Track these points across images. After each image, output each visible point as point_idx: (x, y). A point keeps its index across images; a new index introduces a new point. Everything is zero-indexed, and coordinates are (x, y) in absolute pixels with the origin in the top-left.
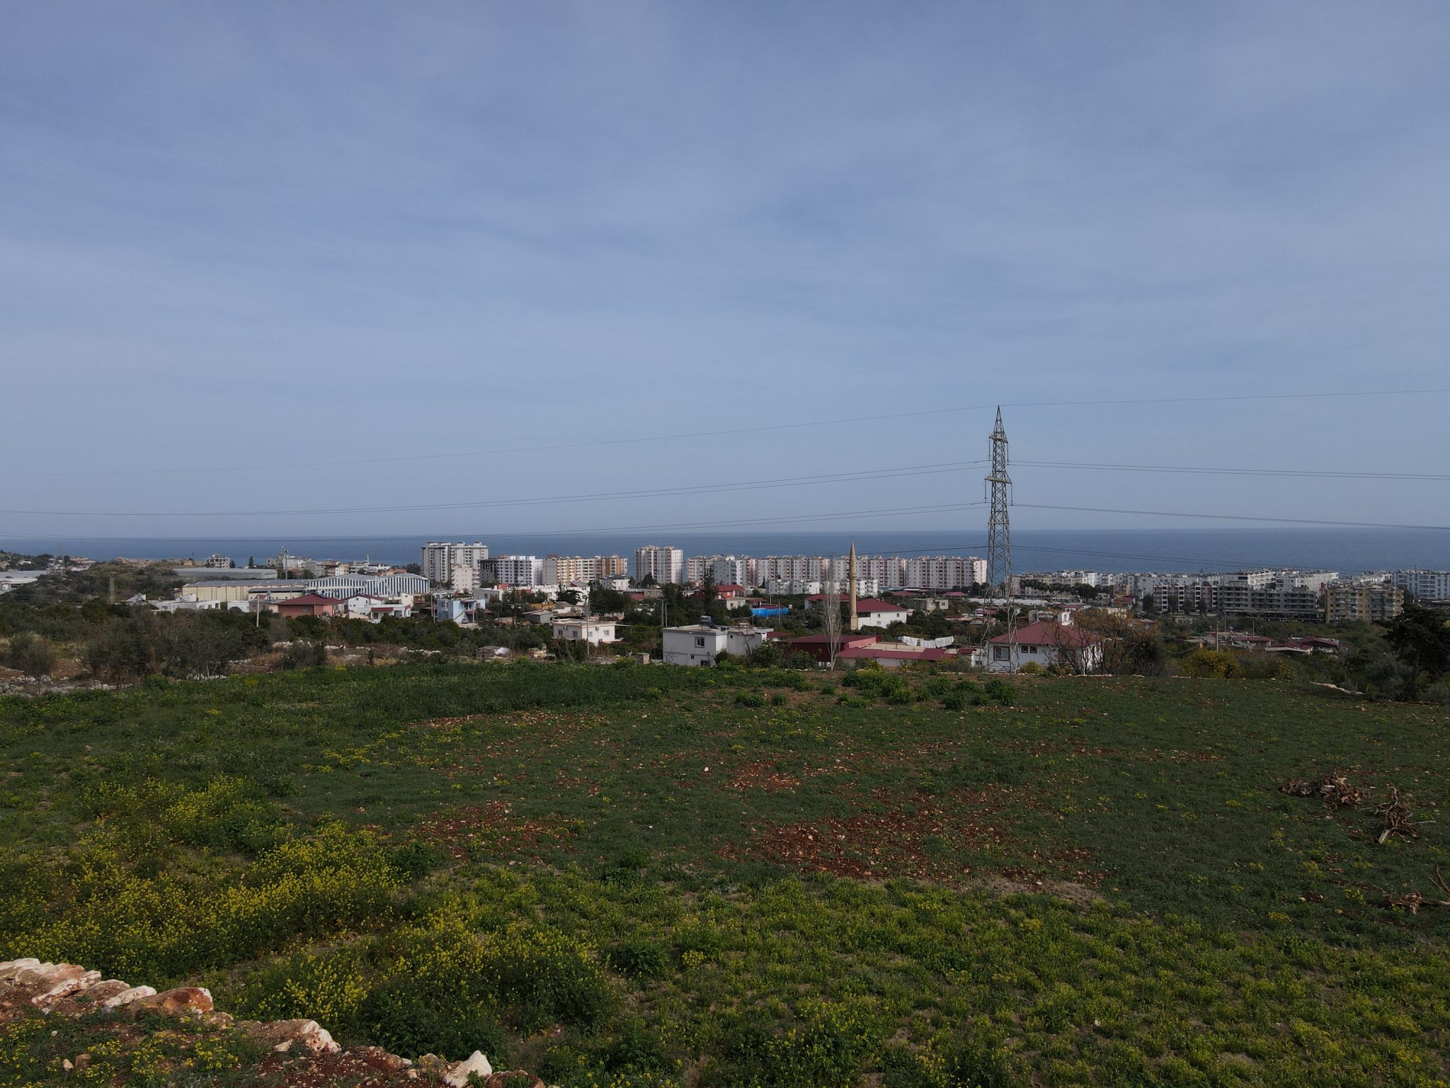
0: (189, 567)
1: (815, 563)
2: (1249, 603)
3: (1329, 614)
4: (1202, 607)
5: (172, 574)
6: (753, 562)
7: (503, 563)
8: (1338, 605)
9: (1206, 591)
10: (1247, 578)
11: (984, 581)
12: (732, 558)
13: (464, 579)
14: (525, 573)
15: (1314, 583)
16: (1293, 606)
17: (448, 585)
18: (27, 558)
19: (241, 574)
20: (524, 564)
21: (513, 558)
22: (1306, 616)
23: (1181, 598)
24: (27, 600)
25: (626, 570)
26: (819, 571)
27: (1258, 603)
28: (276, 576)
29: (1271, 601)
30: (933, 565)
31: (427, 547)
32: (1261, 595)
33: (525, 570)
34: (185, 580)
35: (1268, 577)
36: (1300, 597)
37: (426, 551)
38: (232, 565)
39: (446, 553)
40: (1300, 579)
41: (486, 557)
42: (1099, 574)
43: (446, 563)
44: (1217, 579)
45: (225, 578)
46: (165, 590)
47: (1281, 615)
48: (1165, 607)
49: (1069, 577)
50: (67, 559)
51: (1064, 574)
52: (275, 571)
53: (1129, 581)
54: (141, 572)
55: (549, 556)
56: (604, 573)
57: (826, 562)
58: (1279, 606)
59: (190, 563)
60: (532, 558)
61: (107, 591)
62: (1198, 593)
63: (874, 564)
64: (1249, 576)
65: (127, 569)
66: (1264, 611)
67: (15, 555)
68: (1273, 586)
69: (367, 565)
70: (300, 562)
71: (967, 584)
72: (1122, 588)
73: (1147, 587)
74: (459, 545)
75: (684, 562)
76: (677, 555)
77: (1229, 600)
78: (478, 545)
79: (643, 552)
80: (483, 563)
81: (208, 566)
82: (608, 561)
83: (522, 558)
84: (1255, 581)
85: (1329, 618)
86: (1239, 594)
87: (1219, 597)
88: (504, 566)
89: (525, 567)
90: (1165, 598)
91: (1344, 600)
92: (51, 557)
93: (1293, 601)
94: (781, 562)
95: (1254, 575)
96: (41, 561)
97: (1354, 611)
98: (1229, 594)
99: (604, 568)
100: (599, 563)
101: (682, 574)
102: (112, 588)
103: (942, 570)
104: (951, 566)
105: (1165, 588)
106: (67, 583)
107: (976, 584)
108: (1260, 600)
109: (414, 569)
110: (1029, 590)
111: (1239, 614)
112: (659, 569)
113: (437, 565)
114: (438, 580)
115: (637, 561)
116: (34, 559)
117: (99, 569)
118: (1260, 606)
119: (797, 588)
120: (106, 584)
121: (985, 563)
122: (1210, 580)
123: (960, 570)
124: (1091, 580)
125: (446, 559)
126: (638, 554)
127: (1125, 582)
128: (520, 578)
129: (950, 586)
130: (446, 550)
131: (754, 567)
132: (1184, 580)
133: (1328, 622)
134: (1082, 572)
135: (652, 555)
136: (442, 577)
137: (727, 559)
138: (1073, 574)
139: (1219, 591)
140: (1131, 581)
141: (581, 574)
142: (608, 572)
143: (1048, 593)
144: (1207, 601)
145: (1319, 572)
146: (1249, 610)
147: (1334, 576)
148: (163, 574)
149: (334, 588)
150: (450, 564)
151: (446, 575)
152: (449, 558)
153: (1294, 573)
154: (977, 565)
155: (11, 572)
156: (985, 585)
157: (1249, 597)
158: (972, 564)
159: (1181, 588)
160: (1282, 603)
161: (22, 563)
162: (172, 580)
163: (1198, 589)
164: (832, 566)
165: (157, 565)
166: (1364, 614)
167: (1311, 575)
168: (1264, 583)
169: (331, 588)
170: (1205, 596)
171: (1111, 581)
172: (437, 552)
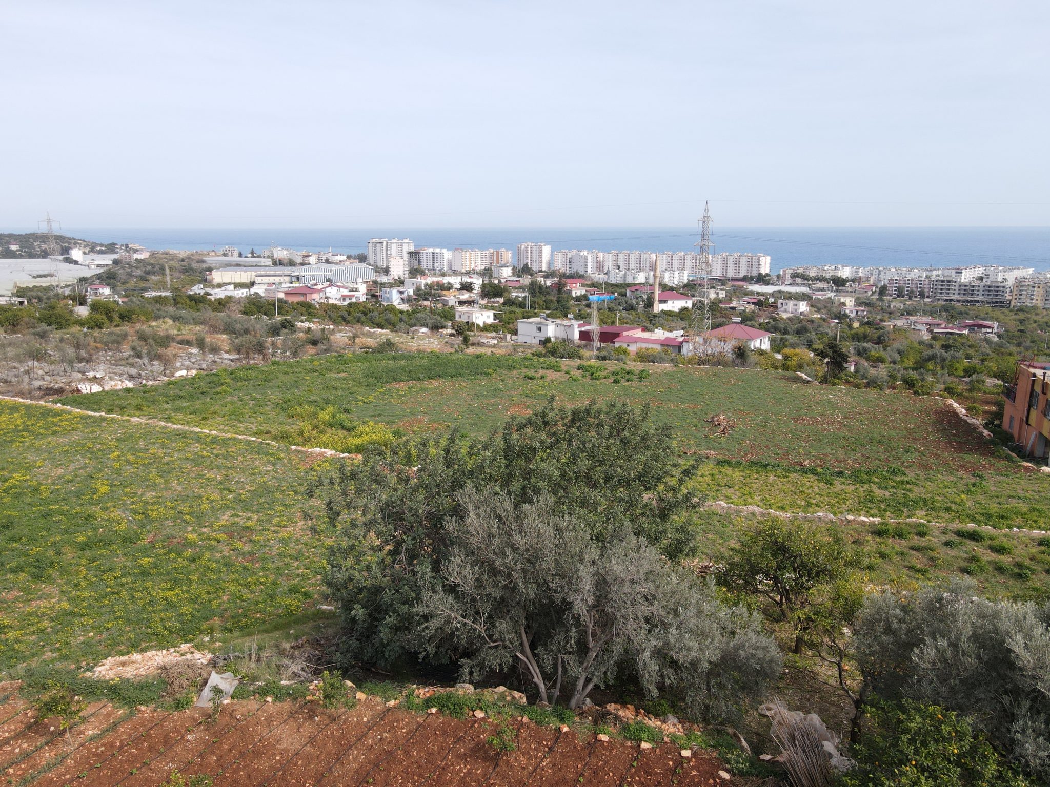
0: (213, 256)
1: (644, 257)
2: (957, 292)
3: (1014, 301)
4: (922, 295)
5: (203, 262)
6: (601, 255)
7: (425, 254)
8: (1021, 295)
9: (926, 283)
10: (961, 272)
11: (767, 272)
12: (586, 254)
13: (399, 268)
14: (439, 262)
15: (1011, 277)
16: (989, 295)
17: (387, 271)
18: (101, 245)
19: (246, 262)
20: (439, 254)
21: (431, 250)
22: (996, 302)
23: (908, 287)
24: (114, 278)
25: (510, 260)
26: (648, 263)
27: (963, 292)
28: (270, 263)
29: (973, 291)
30: (731, 260)
31: (371, 241)
32: (966, 286)
33: (439, 259)
34: (213, 266)
35: (979, 271)
36: (996, 290)
37: (370, 245)
38: (240, 255)
39: (385, 246)
40: (1003, 273)
41: (412, 250)
42: (853, 268)
43: (384, 253)
44: (940, 272)
45: (238, 265)
46: (200, 273)
47: (978, 302)
48: (895, 294)
49: (829, 271)
50: (127, 246)
51: (826, 268)
52: (270, 260)
53: (874, 273)
54: (183, 260)
55: (457, 249)
56: (495, 262)
57: (653, 256)
58: (978, 295)
59: (213, 254)
60: (444, 251)
61: (164, 274)
62: (921, 284)
64: (963, 271)
65: (173, 258)
66: (966, 298)
67: (93, 243)
68: (981, 279)
69: (330, 254)
70: (285, 253)
71: (755, 274)
72: (868, 279)
73: (885, 278)
75: (552, 255)
76: (546, 250)
77: (942, 289)
78: (406, 241)
79: (523, 247)
80: (411, 254)
81: (225, 255)
82: (498, 253)
83: (437, 250)
84: (967, 277)
85: (1013, 304)
86: (949, 286)
87: (935, 287)
88: (425, 256)
89: (439, 257)
90: (895, 287)
91: (1026, 291)
92: (117, 244)
93: (989, 291)
94: (621, 256)
95: (968, 270)
96: (111, 248)
97: (1032, 299)
98: (942, 285)
99: (495, 258)
100: (492, 255)
101: (550, 263)
102: (168, 272)
103: (737, 263)
104: (744, 260)
105: (896, 280)
106: (137, 268)
107: (760, 274)
108: (965, 290)
109: (362, 259)
110: (799, 280)
111: (947, 300)
112: (534, 259)
113: (378, 255)
114: (379, 265)
115: (518, 253)
116: (106, 246)
117: (155, 258)
118: (964, 294)
119: (630, 276)
120: (162, 269)
121: (769, 258)
122: (935, 273)
123: (750, 263)
124: (845, 273)
125: (384, 251)
126: (519, 249)
127: (871, 274)
128: (436, 265)
129: (741, 276)
130: (384, 244)
131: (602, 259)
132: (915, 273)
133: (1011, 307)
134: (840, 266)
135: (529, 249)
136: (382, 264)
137: (582, 254)
138: (833, 267)
139: (935, 283)
140: (875, 272)
141: (479, 262)
142: (497, 262)
143: (810, 282)
144: (926, 290)
145: (1018, 268)
146: (956, 297)
147: (1031, 271)
148: (198, 262)
149: (311, 273)
150: (387, 254)
151: (385, 262)
152: (387, 250)
153: (1000, 268)
154: (762, 260)
155: (93, 256)
156: (767, 275)
157: (957, 288)
158: (759, 259)
159: (909, 280)
160: (981, 292)
161: (98, 248)
162: (204, 266)
163: (921, 281)
165: (193, 255)
166: (1039, 302)
167: (1011, 270)
168: (976, 276)
169: (309, 273)
170: (926, 286)
171: (862, 273)
172: (378, 245)
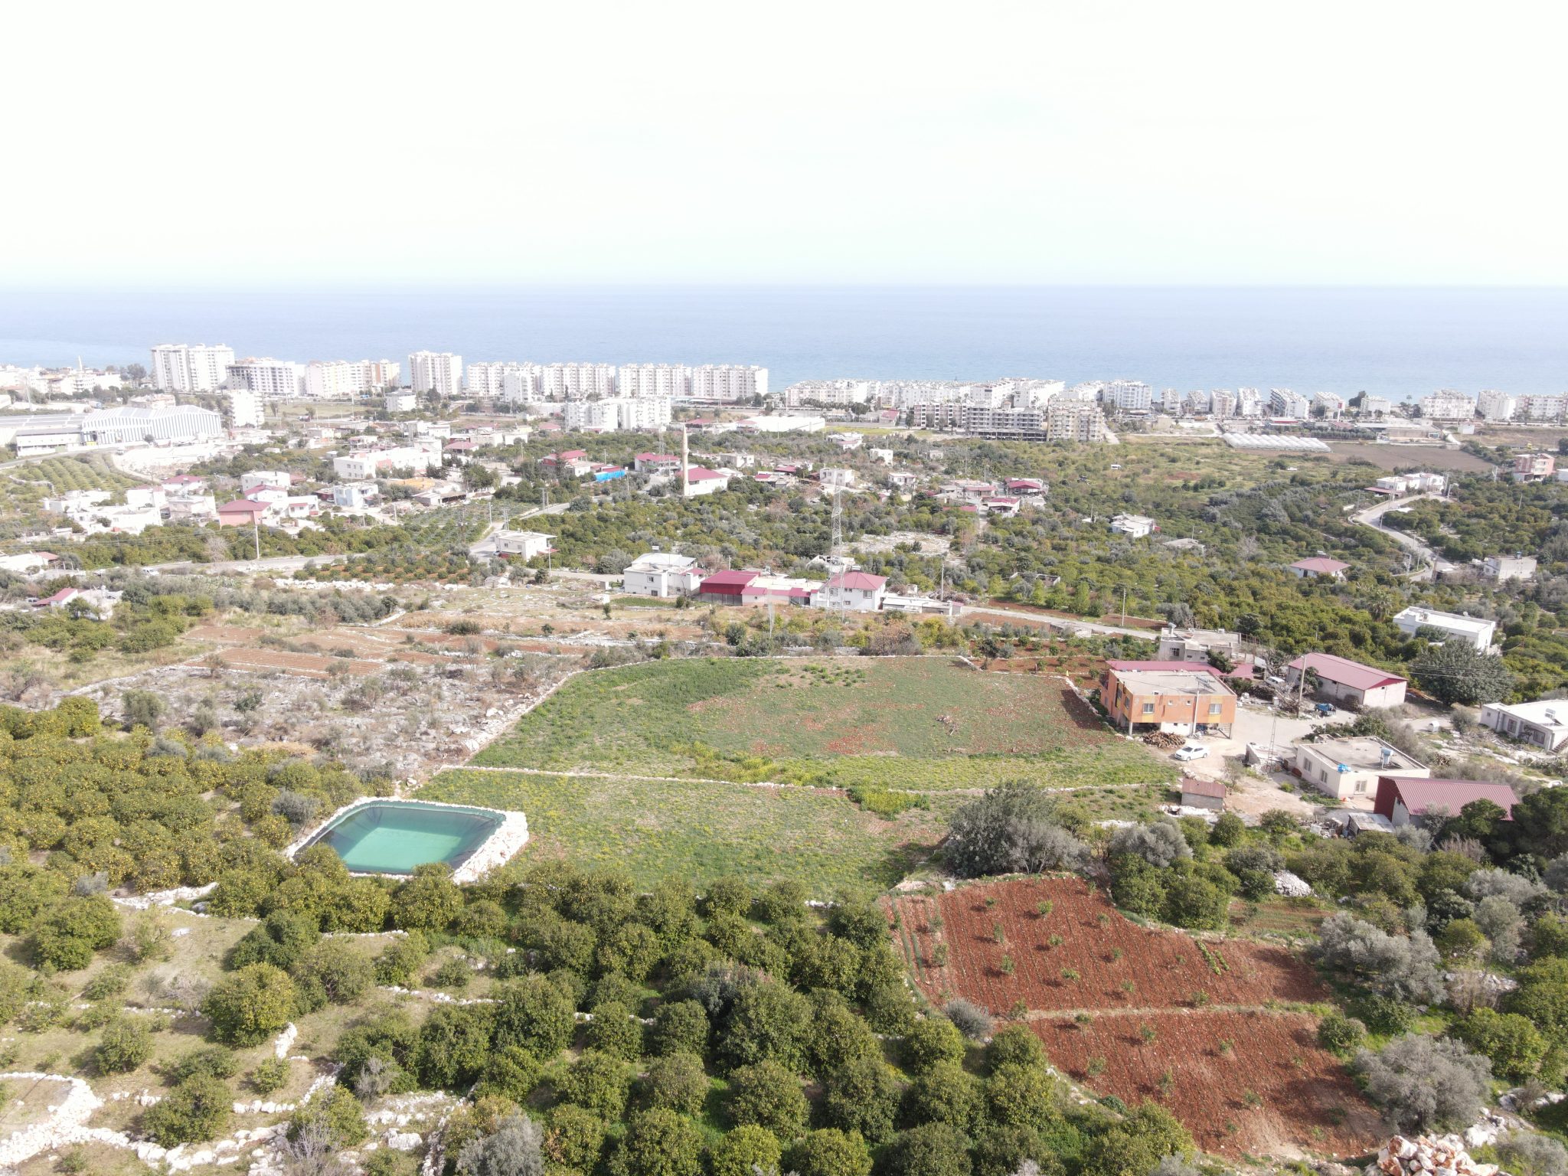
1: (602, 371)
3: (1050, 433)
4: (954, 424)
10: (991, 391)
11: (765, 391)
15: (1043, 395)
16: (1023, 425)
21: (267, 363)
22: (1033, 435)
23: (937, 414)
25: (399, 376)
29: (1007, 420)
30: (717, 373)
32: (999, 415)
33: (284, 378)
35: (1007, 389)
36: (1029, 417)
37: (157, 354)
39: (184, 357)
40: (1034, 390)
41: (232, 363)
42: (868, 387)
43: (185, 368)
44: (968, 390)
48: (923, 423)
51: (838, 387)
53: (894, 391)
55: (312, 363)
58: (1014, 424)
60: (290, 364)
62: (951, 408)
63: (660, 373)
64: (993, 389)
66: (1002, 429)
68: (1012, 398)
71: (749, 398)
72: (889, 400)
73: (909, 400)
74: (198, 348)
75: (464, 370)
76: (456, 363)
77: (974, 419)
78: (223, 347)
79: (419, 355)
80: (234, 370)
82: (377, 367)
83: (278, 364)
84: (998, 396)
85: (1049, 436)
86: (983, 413)
87: (967, 416)
88: (259, 375)
89: (284, 374)
90: (923, 414)
93: (1024, 418)
94: (566, 371)
95: (996, 387)
97: (1068, 430)
98: (975, 414)
99: (373, 378)
100: (368, 369)
101: (462, 382)
103: (726, 379)
104: (734, 375)
105: (924, 405)
107: (757, 394)
108: (999, 419)
111: (983, 434)
112: (438, 377)
113: (173, 369)
114: (173, 390)
115: (412, 369)
121: (765, 372)
123: (743, 379)
124: (861, 392)
125: (185, 364)
126: (413, 362)
127: (891, 392)
129: (734, 396)
130: (183, 353)
131: (539, 377)
133: (1048, 440)
134: (853, 382)
135: (429, 362)
136: (180, 384)
138: (846, 384)
139: (967, 411)
140: (896, 391)
144: (958, 419)
145: (1048, 381)
146: (991, 429)
147: (1060, 387)
150: (190, 369)
151: (185, 382)
152: (188, 362)
154: (758, 374)
156: (766, 396)
157: (990, 414)
158: (753, 374)
159: (937, 405)
163: (950, 405)
164: (618, 372)
166: (1074, 434)
167: (1041, 385)
168: (1005, 398)
170: (956, 412)
171: (880, 391)
172: (172, 355)
